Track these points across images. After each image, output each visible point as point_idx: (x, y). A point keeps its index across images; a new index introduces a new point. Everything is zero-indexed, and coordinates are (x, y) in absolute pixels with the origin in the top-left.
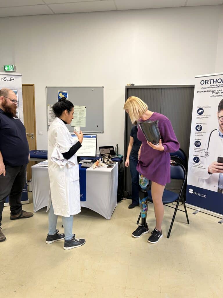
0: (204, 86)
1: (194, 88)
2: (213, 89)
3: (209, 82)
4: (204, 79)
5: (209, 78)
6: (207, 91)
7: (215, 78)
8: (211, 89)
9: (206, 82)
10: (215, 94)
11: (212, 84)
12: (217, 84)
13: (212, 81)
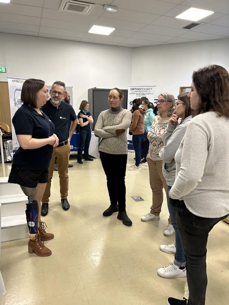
0: (132, 91)
1: (127, 91)
2: (137, 93)
3: (135, 89)
4: (133, 88)
5: (134, 88)
6: (134, 94)
7: (137, 88)
8: (136, 93)
9: (133, 89)
10: (138, 95)
11: (136, 90)
12: (138, 90)
13: (136, 89)
